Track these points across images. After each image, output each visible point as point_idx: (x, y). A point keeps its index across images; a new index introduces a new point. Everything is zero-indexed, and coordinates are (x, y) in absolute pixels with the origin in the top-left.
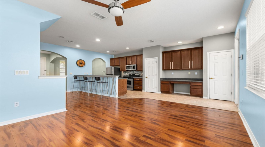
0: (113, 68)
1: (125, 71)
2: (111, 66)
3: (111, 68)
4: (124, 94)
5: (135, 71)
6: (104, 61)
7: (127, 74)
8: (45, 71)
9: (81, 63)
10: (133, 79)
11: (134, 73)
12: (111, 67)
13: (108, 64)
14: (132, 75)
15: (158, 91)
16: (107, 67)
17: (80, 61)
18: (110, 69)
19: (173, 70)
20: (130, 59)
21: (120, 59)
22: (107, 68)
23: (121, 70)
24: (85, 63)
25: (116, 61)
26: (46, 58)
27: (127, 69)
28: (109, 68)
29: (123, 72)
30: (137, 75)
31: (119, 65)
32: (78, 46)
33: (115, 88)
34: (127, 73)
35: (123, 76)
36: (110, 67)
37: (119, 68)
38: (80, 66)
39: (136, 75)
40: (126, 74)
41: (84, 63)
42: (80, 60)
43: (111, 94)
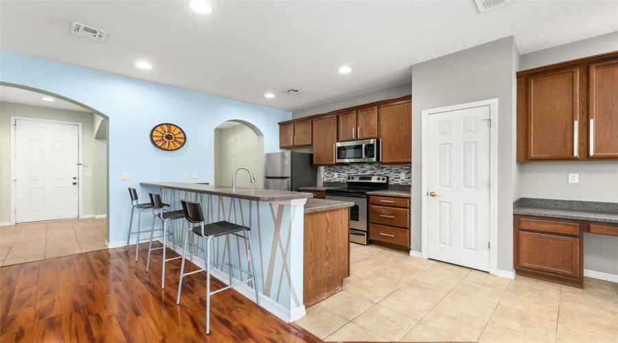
0: (288, 153)
1: (330, 166)
2: (281, 148)
3: (283, 154)
4: (334, 288)
5: (368, 167)
6: (257, 132)
7: (339, 177)
8: (79, 164)
9: (169, 137)
10: (368, 197)
11: (368, 173)
12: (283, 150)
13: (271, 142)
14: (356, 180)
15: (501, 266)
16: (267, 150)
17: (166, 128)
18: (279, 156)
19: (596, 159)
20: (352, 118)
21: (315, 122)
22: (269, 156)
23: (315, 162)
24: (185, 138)
25: (300, 129)
26: (81, 125)
27: (339, 158)
28: (277, 153)
29: (322, 169)
30: (381, 181)
31: (310, 146)
32: (144, 65)
33: (286, 267)
34: (338, 172)
35: (324, 183)
36: (279, 151)
37: (311, 156)
38: (165, 150)
39: (374, 180)
40: (336, 175)
41: (182, 135)
42: (167, 124)
43: (267, 293)
